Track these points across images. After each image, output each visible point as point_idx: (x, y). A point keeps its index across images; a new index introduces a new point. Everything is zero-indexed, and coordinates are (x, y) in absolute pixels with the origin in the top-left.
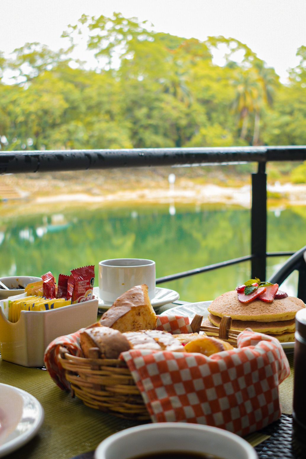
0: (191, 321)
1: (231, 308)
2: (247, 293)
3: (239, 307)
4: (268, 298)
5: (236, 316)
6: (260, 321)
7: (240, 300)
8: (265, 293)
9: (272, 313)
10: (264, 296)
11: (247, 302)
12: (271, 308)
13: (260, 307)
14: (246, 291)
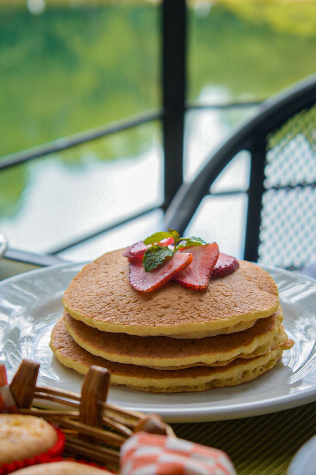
0: (10, 375)
1: (113, 305)
2: (150, 266)
3: (131, 303)
4: (197, 281)
5: (124, 327)
6: (179, 337)
7: (134, 285)
8: (191, 266)
9: (206, 320)
10: (188, 273)
11: (149, 291)
12: (203, 306)
13: (179, 304)
14: (146, 261)
